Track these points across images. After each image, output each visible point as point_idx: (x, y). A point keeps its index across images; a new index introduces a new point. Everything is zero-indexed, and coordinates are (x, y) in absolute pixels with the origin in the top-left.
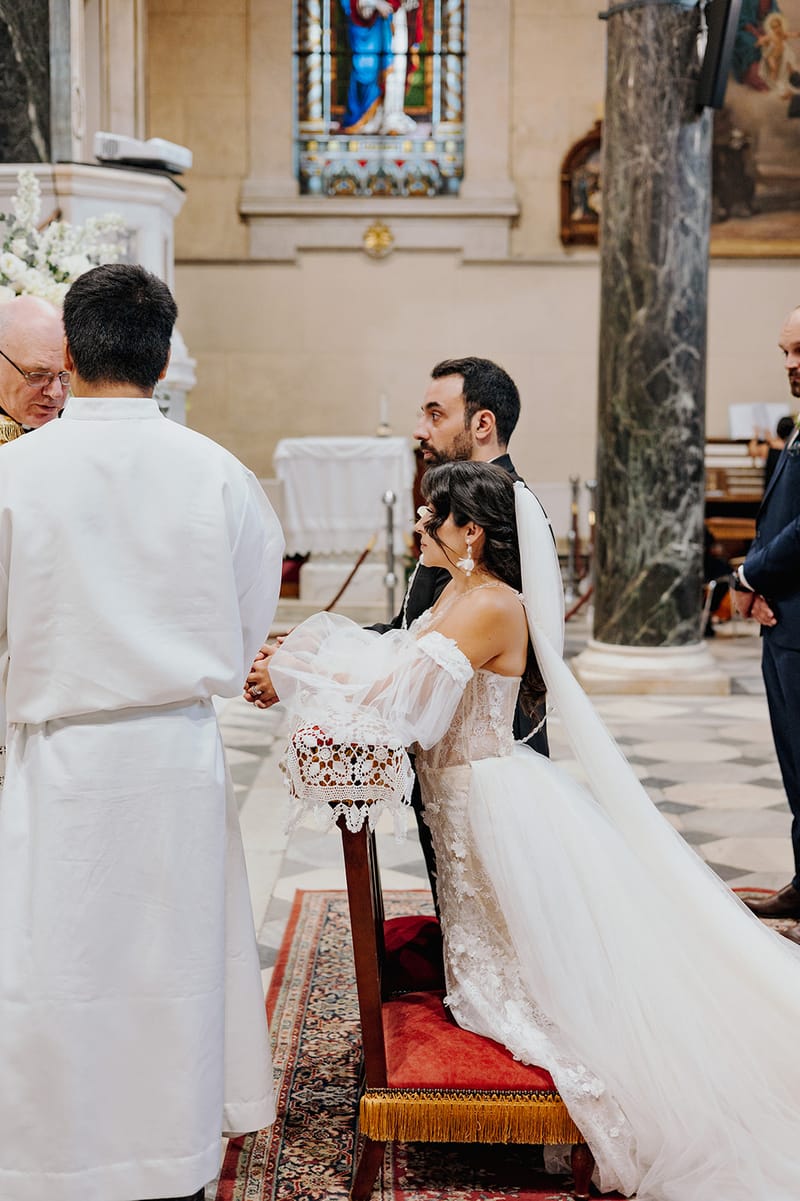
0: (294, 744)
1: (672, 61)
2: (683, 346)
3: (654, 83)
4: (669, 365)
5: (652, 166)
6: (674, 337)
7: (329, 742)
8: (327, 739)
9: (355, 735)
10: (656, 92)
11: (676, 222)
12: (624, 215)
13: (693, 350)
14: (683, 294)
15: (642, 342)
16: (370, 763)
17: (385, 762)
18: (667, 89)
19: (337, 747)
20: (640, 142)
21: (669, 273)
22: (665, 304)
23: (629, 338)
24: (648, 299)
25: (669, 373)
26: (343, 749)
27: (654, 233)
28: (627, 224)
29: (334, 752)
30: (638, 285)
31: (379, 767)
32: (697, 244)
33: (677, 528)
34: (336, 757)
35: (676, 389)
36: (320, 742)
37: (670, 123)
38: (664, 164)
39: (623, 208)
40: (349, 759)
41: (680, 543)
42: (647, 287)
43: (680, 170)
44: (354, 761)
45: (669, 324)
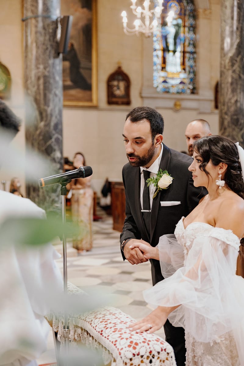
0: (121, 357)
1: (50, 36)
2: (56, 136)
3: (44, 44)
4: (52, 142)
5: (44, 73)
6: (54, 132)
7: (138, 355)
8: (137, 353)
9: (150, 348)
10: (45, 47)
11: (53, 92)
12: (34, 89)
13: (59, 137)
14: (56, 117)
15: (43, 134)
16: (159, 360)
17: (165, 359)
18: (49, 46)
19: (142, 356)
20: (39, 64)
21: (51, 110)
22: (50, 121)
23: (38, 132)
24: (45, 119)
25: (53, 145)
26: (145, 357)
27: (45, 95)
28: (36, 92)
29: (141, 359)
30: (41, 114)
31: (162, 362)
32: (60, 100)
33: (57, 199)
34: (142, 362)
35: (55, 150)
36: (134, 355)
37: (50, 58)
38: (49, 72)
39: (34, 87)
40: (149, 361)
41: (58, 204)
42: (44, 115)
43: (53, 74)
44: (151, 362)
45: (52, 128)
